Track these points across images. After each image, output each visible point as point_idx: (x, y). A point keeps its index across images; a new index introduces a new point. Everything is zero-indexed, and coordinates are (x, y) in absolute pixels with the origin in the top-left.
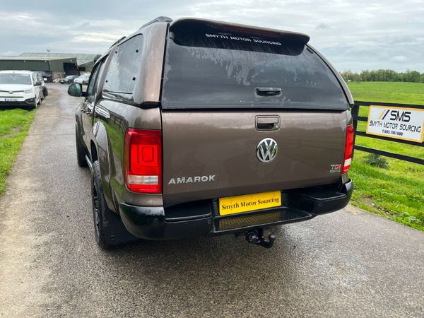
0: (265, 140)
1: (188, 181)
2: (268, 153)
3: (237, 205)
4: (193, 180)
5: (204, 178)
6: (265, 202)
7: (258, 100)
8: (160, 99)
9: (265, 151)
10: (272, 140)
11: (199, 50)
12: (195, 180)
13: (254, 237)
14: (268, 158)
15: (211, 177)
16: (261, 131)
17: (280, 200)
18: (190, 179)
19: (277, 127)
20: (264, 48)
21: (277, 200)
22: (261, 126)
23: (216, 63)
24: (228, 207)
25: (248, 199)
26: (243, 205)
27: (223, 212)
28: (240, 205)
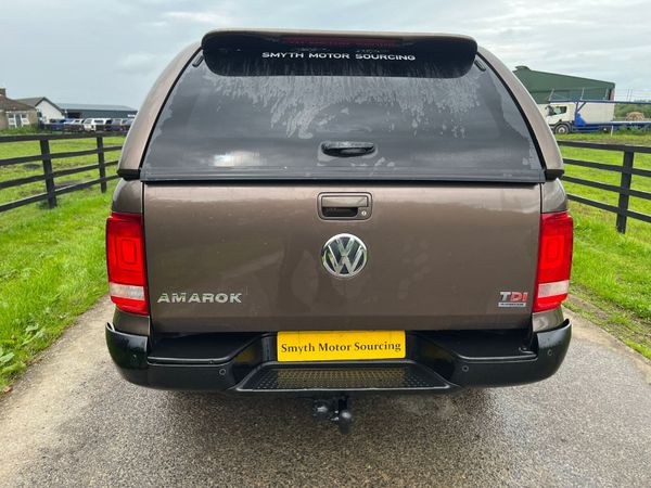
0: (337, 237)
1: (192, 299)
2: (346, 260)
3: (311, 348)
4: (201, 299)
5: (221, 298)
6: (370, 348)
7: (323, 165)
8: (141, 165)
9: (339, 258)
10: (353, 238)
11: (232, 81)
12: (204, 299)
13: (322, 409)
14: (345, 270)
15: (234, 298)
16: (330, 221)
17: (403, 347)
18: (195, 298)
19: (364, 213)
20: (368, 69)
21: (397, 347)
22: (329, 212)
23: (255, 101)
24: (292, 349)
25: (332, 338)
26: (324, 347)
27: (283, 357)
28: (317, 348)
